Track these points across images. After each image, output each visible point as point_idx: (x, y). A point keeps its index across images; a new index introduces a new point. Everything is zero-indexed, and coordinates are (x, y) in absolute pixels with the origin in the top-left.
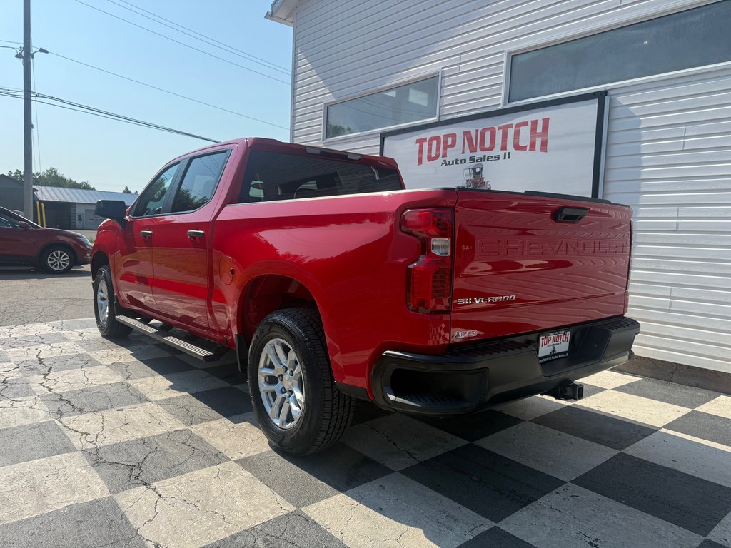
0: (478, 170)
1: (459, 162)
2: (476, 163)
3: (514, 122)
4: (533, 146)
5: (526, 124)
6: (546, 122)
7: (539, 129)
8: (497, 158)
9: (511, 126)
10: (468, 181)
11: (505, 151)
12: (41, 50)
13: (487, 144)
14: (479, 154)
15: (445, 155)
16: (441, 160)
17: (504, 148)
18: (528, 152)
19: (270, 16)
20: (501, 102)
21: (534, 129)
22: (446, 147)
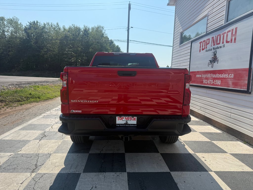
0: (215, 53)
1: (210, 50)
2: (215, 50)
3: (226, 31)
4: (231, 40)
5: (230, 31)
6: (236, 28)
7: (234, 33)
8: (221, 47)
9: (225, 33)
10: (212, 58)
11: (223, 44)
12: (132, 27)
13: (218, 42)
14: (216, 46)
15: (206, 48)
16: (205, 49)
17: (223, 43)
18: (230, 43)
19: (168, 5)
20: (223, 23)
21: (232, 33)
22: (207, 44)
